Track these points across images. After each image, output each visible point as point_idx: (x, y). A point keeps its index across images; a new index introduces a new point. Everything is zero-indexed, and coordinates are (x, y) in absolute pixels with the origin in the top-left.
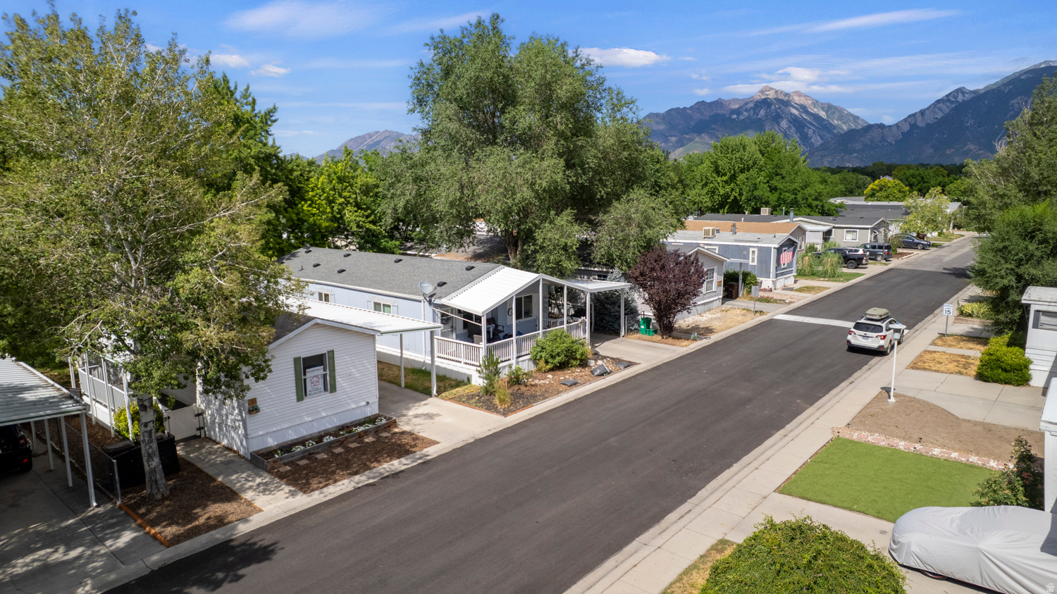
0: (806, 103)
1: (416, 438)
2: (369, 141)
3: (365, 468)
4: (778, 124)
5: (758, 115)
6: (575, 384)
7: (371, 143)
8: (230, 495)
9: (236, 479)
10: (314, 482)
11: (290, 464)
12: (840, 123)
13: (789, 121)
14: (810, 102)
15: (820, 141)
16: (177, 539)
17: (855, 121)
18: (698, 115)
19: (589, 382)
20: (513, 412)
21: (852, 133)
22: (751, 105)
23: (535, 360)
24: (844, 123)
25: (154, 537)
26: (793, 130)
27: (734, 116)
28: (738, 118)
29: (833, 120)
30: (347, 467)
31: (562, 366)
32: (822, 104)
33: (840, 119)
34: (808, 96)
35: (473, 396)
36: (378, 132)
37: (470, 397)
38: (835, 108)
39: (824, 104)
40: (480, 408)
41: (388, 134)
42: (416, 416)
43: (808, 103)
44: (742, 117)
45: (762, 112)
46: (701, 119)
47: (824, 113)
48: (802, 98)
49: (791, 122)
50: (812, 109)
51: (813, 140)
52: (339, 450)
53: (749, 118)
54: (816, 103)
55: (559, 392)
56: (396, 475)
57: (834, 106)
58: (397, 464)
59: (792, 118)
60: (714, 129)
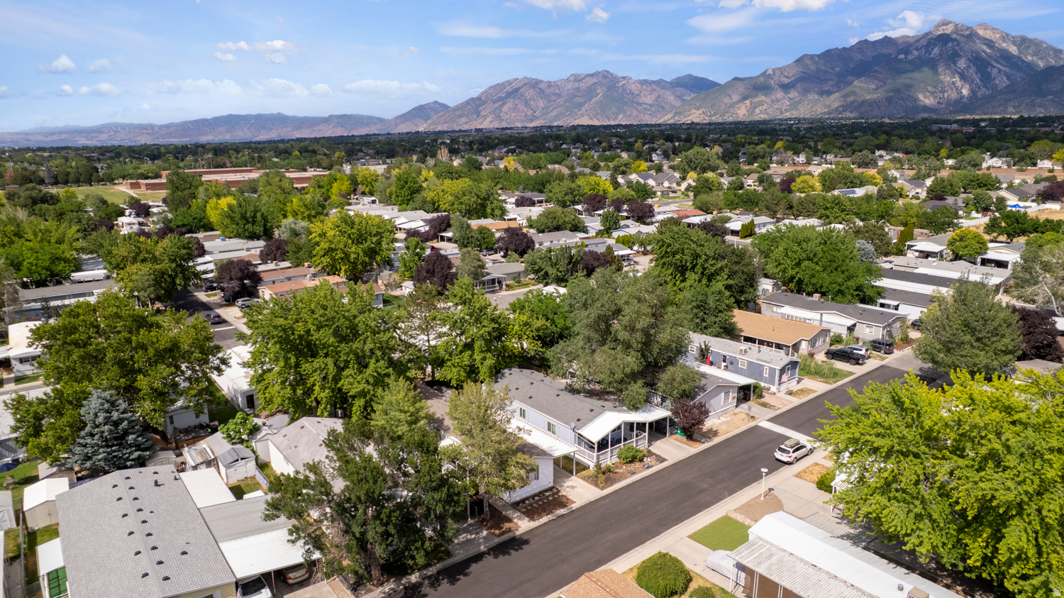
0: (993, 37)
1: (568, 499)
2: (508, 89)
3: (551, 512)
4: (955, 64)
5: (930, 54)
6: (634, 473)
7: (510, 90)
8: (510, 520)
9: (510, 513)
10: (535, 517)
11: (525, 508)
12: (1035, 58)
13: (969, 59)
14: (998, 36)
15: (1006, 81)
16: (499, 535)
17: (1056, 56)
18: (859, 56)
19: (641, 472)
20: (605, 488)
21: (1050, 70)
22: (924, 42)
23: (619, 457)
24: (1041, 59)
25: (493, 533)
26: (972, 70)
27: (902, 56)
28: (906, 58)
29: (1026, 56)
30: (545, 512)
31: (631, 462)
32: (1013, 37)
33: (1035, 54)
34: (997, 29)
35: (590, 477)
36: (517, 79)
37: (589, 477)
38: (1031, 41)
39: (1017, 37)
40: (592, 484)
41: (527, 81)
42: (568, 487)
43: (995, 37)
44: (910, 57)
45: (936, 51)
46: (862, 60)
47: (1015, 48)
48: (988, 32)
49: (970, 61)
50: (999, 44)
51: (997, 81)
52: (540, 503)
53: (919, 57)
54: (1005, 37)
55: (626, 478)
56: (563, 516)
57: (1030, 39)
58: (562, 511)
59: (972, 56)
60: (876, 71)
